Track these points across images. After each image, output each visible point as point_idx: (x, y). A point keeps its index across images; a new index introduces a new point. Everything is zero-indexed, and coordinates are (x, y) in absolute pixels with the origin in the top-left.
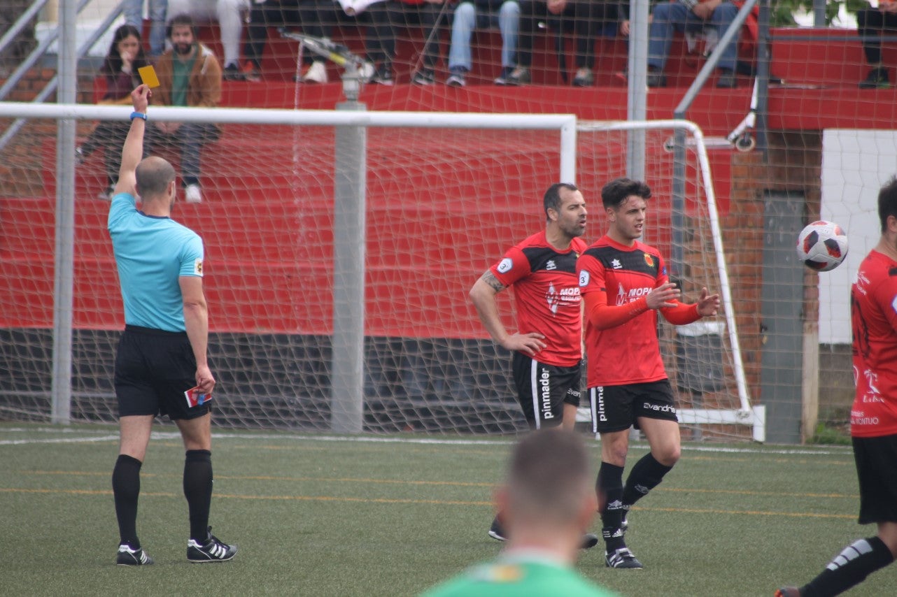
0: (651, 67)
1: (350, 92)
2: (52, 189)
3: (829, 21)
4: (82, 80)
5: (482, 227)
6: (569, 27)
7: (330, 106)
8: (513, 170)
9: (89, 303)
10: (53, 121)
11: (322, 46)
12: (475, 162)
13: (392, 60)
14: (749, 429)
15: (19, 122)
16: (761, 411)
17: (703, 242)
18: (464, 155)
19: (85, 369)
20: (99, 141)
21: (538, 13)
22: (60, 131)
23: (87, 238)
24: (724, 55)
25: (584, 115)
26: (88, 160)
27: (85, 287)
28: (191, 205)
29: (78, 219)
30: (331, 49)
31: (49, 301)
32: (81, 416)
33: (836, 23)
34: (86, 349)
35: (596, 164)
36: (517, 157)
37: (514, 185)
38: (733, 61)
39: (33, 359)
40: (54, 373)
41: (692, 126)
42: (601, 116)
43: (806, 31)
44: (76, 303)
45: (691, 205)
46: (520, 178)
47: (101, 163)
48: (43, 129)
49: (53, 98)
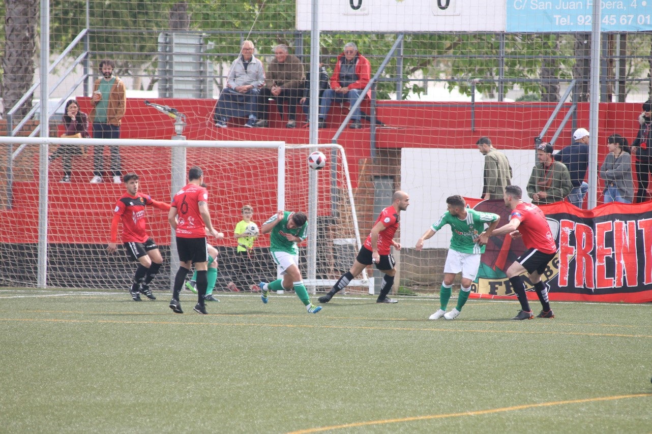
0: (321, 119)
1: (178, 131)
2: (37, 178)
3: (404, 97)
4: (51, 127)
5: (234, 195)
6: (281, 101)
7: (169, 138)
8: (248, 168)
9: (55, 232)
10: (37, 145)
11: (165, 109)
12: (230, 165)
13: (197, 116)
14: (367, 289)
15: (22, 146)
16: (372, 279)
17: (345, 200)
18: (226, 161)
19: (52, 263)
20: (59, 155)
21: (266, 94)
22: (40, 151)
23: (53, 201)
24: (354, 113)
25: (288, 142)
26: (54, 164)
27: (52, 224)
28: (117, 185)
29: (50, 192)
30: (169, 111)
31: (36, 231)
32: (51, 285)
33: (408, 99)
34: (53, 254)
35: (294, 165)
36: (250, 162)
37: (249, 175)
38: (358, 116)
39: (28, 258)
40: (38, 265)
41: (340, 147)
42: (295, 142)
43: (394, 102)
44: (49, 232)
45: (339, 183)
46: (252, 172)
47: (60, 166)
48: (34, 149)
49: (37, 135)
